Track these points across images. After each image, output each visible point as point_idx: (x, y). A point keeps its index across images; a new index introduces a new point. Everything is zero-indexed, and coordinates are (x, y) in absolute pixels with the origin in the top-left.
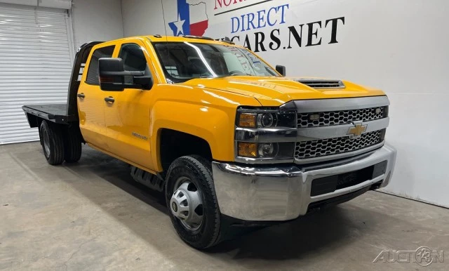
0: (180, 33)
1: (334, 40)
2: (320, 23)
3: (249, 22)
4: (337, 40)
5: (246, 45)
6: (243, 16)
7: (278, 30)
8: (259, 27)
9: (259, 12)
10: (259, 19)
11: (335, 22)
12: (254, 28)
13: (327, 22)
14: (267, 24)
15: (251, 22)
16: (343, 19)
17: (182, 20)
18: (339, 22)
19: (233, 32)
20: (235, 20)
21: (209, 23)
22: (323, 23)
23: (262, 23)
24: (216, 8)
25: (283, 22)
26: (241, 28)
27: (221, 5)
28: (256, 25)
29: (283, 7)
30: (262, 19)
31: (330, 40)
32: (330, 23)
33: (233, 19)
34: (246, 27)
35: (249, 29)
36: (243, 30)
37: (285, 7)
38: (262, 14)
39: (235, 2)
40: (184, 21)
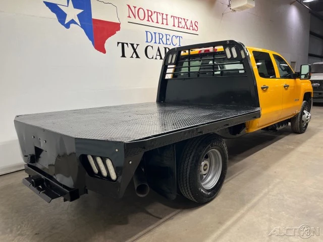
0: (73, 21)
3: (160, 39)
5: (158, 54)
6: (155, 33)
8: (167, 44)
9: (166, 35)
10: (167, 39)
14: (171, 44)
17: (75, 8)
19: (147, 42)
20: (149, 34)
21: (121, 26)
23: (168, 42)
24: (129, 17)
25: (180, 46)
26: (154, 41)
27: (135, 17)
28: (165, 43)
29: (180, 37)
30: (169, 40)
33: (147, 32)
34: (158, 41)
35: (159, 43)
36: (155, 43)
38: (168, 37)
39: (148, 20)
40: (81, 11)
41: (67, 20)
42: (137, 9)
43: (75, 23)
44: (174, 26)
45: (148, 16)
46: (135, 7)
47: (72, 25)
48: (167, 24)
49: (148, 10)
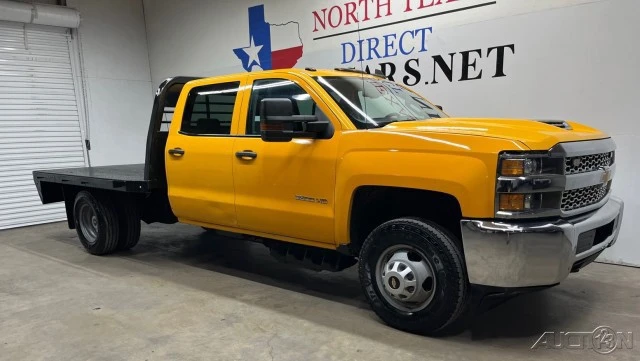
0: (254, 63)
1: (499, 72)
2: (479, 51)
3: (370, 49)
4: (504, 72)
6: (360, 42)
7: (417, 61)
8: (387, 55)
9: (386, 37)
10: (387, 46)
11: (500, 50)
12: (379, 57)
13: (490, 50)
14: (399, 51)
15: (374, 49)
16: (512, 47)
17: (256, 45)
18: (507, 51)
19: (345, 62)
20: (349, 48)
21: (304, 50)
22: (484, 52)
23: (391, 51)
24: (316, 30)
25: (423, 49)
26: (357, 57)
27: (324, 26)
28: (382, 53)
29: (423, 30)
30: (392, 45)
31: (494, 72)
32: (494, 52)
33: (344, 45)
34: (365, 55)
35: (370, 58)
36: (361, 59)
37: (427, 32)
38: (391, 40)
39: (348, 23)
40: (261, 47)
41: (250, 62)
42: (327, 12)
43: (256, 64)
44: (408, 9)
45: (348, 14)
46: (324, 10)
47: (254, 67)
48: (389, 13)
49: (347, 5)
